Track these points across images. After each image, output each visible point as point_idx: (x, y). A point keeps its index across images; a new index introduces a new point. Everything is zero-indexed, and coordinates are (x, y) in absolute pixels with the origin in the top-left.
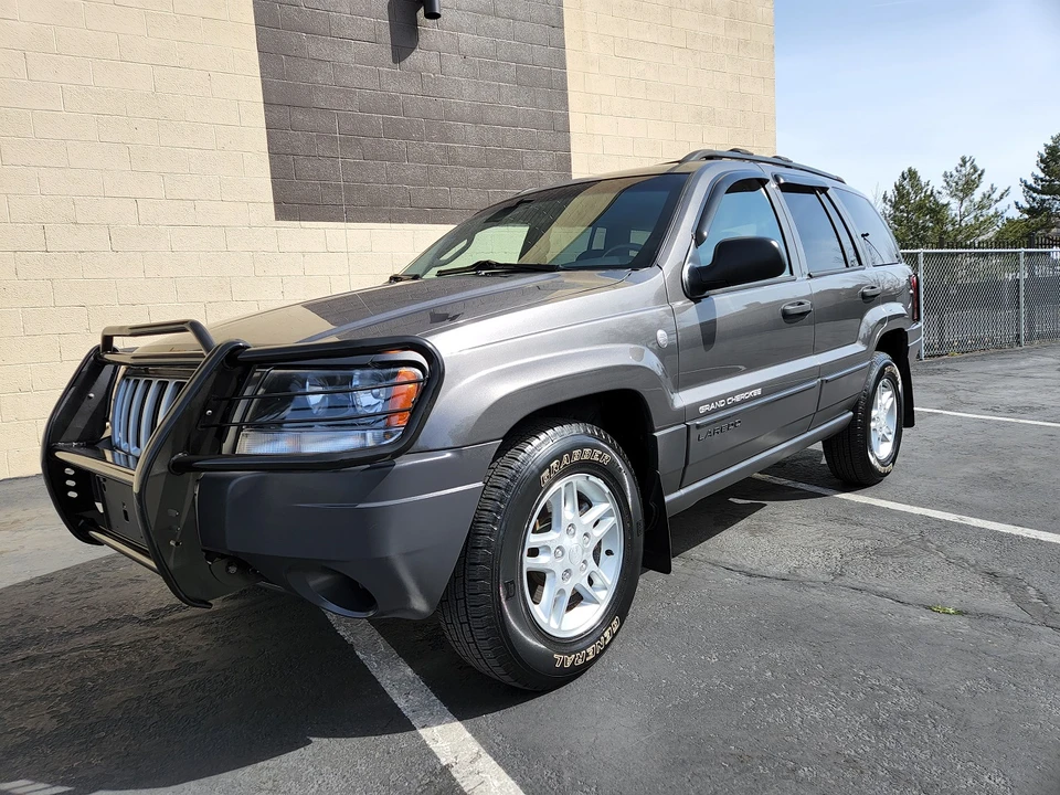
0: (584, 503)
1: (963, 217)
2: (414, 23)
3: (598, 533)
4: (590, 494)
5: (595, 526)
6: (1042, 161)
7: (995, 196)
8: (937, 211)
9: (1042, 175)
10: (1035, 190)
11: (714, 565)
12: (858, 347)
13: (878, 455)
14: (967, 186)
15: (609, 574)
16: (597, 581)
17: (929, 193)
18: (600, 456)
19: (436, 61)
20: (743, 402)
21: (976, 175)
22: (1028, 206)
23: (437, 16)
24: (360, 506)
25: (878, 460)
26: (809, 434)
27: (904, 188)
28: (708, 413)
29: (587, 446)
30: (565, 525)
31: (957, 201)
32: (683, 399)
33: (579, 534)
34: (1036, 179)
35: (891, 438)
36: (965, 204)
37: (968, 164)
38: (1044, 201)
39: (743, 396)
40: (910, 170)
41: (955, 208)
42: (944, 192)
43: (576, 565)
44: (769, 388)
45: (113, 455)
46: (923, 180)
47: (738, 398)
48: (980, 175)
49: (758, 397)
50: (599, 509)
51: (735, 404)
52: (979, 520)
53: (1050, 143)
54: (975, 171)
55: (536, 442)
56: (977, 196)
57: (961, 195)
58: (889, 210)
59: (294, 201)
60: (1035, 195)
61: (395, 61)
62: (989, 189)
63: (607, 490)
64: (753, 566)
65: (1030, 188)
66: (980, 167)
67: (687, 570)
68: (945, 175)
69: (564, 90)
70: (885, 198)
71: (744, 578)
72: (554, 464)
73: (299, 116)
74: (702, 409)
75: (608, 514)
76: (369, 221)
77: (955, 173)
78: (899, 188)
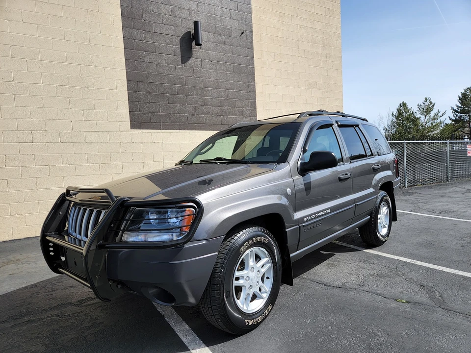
0: (258, 258)
1: (426, 123)
2: (191, 47)
3: (263, 270)
4: (261, 254)
5: (262, 267)
6: (460, 99)
7: (440, 114)
8: (415, 121)
9: (460, 105)
10: (457, 112)
11: (312, 281)
12: (371, 190)
13: (381, 233)
14: (428, 110)
15: (267, 286)
16: (263, 290)
17: (411, 112)
18: (264, 240)
19: (200, 63)
20: (322, 215)
21: (432, 105)
22: (454, 118)
23: (201, 45)
24: (170, 263)
25: (381, 236)
26: (351, 226)
27: (401, 110)
28: (307, 221)
29: (259, 236)
30: (250, 268)
31: (423, 116)
32: (298, 215)
33: (256, 271)
34: (458, 107)
35: (387, 226)
36: (427, 118)
37: (428, 101)
38: (461, 116)
39: (322, 213)
40: (403, 103)
41: (423, 120)
42: (418, 112)
43: (254, 283)
44: (333, 209)
45: (68, 238)
46: (409, 107)
47: (320, 214)
48: (433, 106)
49: (329, 213)
50: (264, 260)
51: (319, 216)
52: (420, 262)
53: (463, 92)
54: (431, 104)
55: (239, 235)
56: (432, 114)
57: (425, 114)
58: (395, 120)
59: (139, 121)
60: (457, 114)
61: (182, 63)
62: (437, 111)
63: (267, 253)
64: (328, 282)
65: (455, 111)
66: (433, 102)
67: (301, 283)
68: (418, 105)
69: (253, 74)
70: (393, 114)
71: (324, 287)
72: (246, 244)
73: (141, 86)
74: (305, 219)
75: (268, 262)
76: (170, 129)
77: (422, 104)
78: (399, 110)
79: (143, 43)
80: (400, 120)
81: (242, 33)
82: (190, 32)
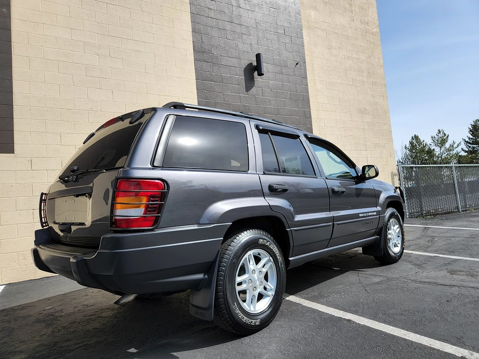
1: (442, 154)
6: (471, 131)
7: (455, 146)
8: (430, 152)
9: (471, 137)
10: (470, 143)
14: (442, 141)
17: (425, 145)
19: (261, 91)
21: (446, 137)
22: (467, 150)
27: (413, 143)
31: (439, 148)
34: (469, 138)
36: (442, 149)
37: (441, 133)
38: (474, 147)
40: (415, 136)
41: (437, 151)
42: (432, 144)
46: (422, 140)
48: (447, 137)
53: (473, 123)
54: (445, 135)
56: (447, 145)
57: (440, 145)
58: (408, 152)
60: (470, 145)
61: (246, 92)
62: (452, 143)
65: (467, 142)
66: (447, 134)
68: (432, 137)
69: (309, 101)
70: (406, 147)
77: (436, 136)
78: (411, 143)
79: (212, 74)
80: (414, 153)
81: (297, 64)
82: (251, 64)
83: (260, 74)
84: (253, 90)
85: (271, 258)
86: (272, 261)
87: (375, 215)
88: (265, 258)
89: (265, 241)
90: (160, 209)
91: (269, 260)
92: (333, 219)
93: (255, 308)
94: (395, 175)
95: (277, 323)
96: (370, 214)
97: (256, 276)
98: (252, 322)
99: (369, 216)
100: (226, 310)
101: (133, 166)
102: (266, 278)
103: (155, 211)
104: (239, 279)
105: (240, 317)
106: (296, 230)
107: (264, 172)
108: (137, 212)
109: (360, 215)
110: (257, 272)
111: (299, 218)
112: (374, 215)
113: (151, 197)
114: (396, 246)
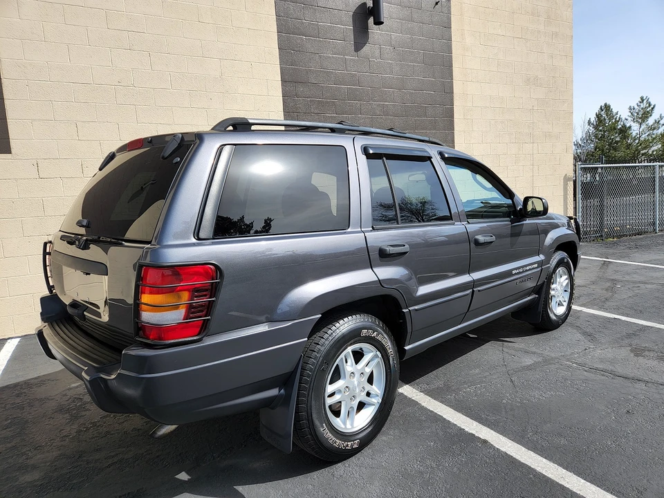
1: (640, 134)
2: (367, 27)
7: (662, 122)
8: (624, 131)
14: (645, 115)
17: (618, 119)
19: (378, 51)
21: (650, 108)
23: (382, 23)
27: (601, 116)
31: (637, 125)
36: (643, 127)
37: (645, 101)
40: (606, 105)
41: (635, 129)
42: (629, 119)
46: (615, 111)
48: (652, 109)
54: (650, 106)
56: (651, 121)
57: (640, 121)
58: (592, 129)
61: (355, 52)
62: (658, 117)
66: (653, 104)
68: (630, 108)
69: (451, 66)
70: (589, 122)
73: (301, 89)
77: (636, 107)
78: (598, 116)
79: (303, 23)
80: (601, 131)
81: (437, 3)
82: (365, 4)
83: (378, 22)
84: (366, 49)
85: (378, 353)
86: (380, 355)
87: (536, 268)
88: (370, 353)
89: (370, 331)
90: (209, 308)
91: (376, 356)
92: (474, 284)
93: (352, 424)
94: (569, 179)
95: (384, 438)
96: (528, 268)
97: (355, 380)
98: (347, 445)
99: (527, 271)
100: (311, 434)
101: (166, 243)
102: (370, 380)
103: (202, 311)
104: (330, 389)
105: (331, 442)
106: (416, 310)
107: (373, 227)
108: (174, 317)
109: (514, 272)
110: (357, 375)
111: (424, 290)
112: (534, 268)
113: (195, 291)
114: (560, 304)
